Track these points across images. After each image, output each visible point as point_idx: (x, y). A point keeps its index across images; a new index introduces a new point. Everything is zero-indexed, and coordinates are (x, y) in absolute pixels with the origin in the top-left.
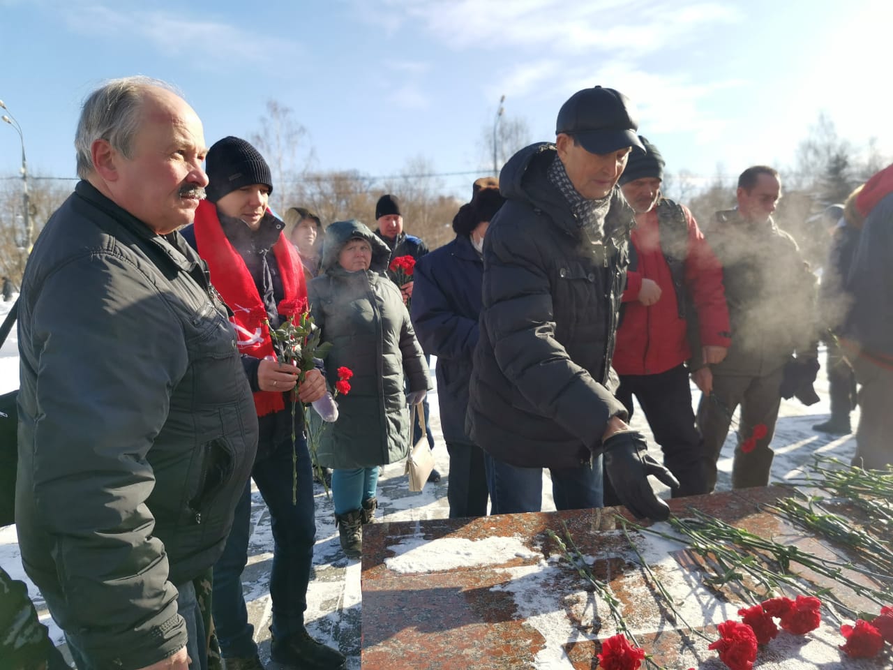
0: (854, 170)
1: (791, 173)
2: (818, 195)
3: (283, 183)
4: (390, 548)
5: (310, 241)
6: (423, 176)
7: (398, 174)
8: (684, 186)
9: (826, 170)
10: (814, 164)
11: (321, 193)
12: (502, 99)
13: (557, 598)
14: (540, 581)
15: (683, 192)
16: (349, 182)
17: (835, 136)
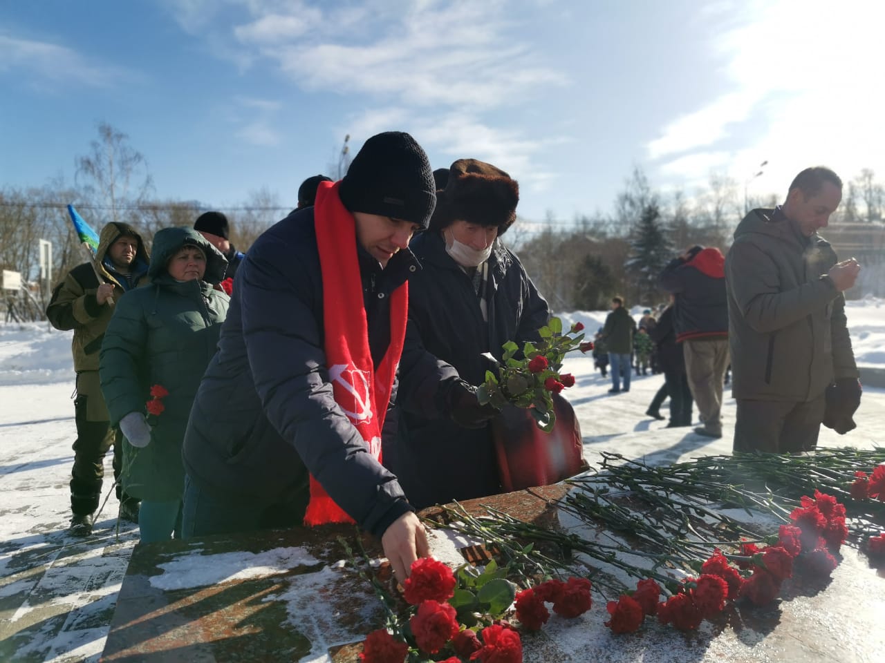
0: (664, 220)
1: (611, 221)
2: (634, 242)
3: (115, 211)
4: (159, 566)
5: (129, 259)
6: (267, 209)
7: (241, 206)
8: (518, 230)
9: (640, 219)
10: (630, 214)
11: (158, 223)
12: (347, 139)
13: (333, 603)
14: (318, 587)
15: (517, 237)
16: (189, 212)
17: (648, 189)
